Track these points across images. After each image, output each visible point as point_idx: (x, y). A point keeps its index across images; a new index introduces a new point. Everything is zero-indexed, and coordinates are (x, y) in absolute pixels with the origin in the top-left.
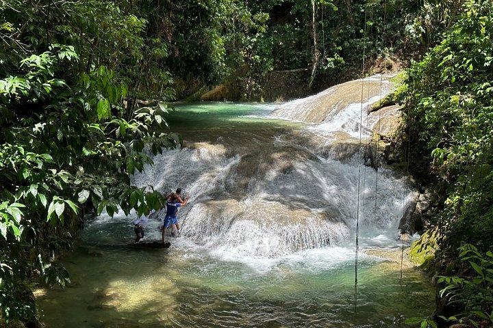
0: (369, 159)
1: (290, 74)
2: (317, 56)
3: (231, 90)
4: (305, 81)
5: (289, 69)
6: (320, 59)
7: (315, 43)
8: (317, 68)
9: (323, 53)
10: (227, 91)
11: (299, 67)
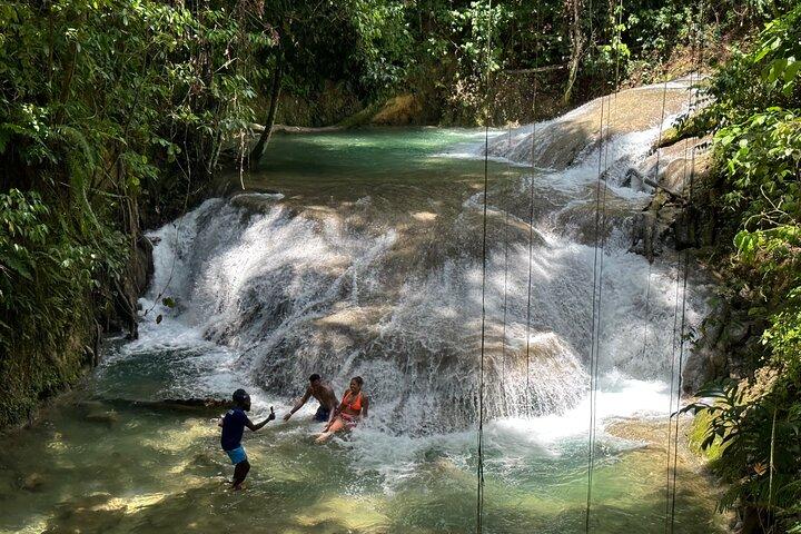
0: (641, 241)
1: (531, 77)
2: (578, 42)
3: (426, 106)
4: (559, 89)
5: (529, 67)
6: (583, 48)
7: (577, 18)
8: (580, 64)
9: (589, 38)
10: (420, 108)
11: (547, 64)
